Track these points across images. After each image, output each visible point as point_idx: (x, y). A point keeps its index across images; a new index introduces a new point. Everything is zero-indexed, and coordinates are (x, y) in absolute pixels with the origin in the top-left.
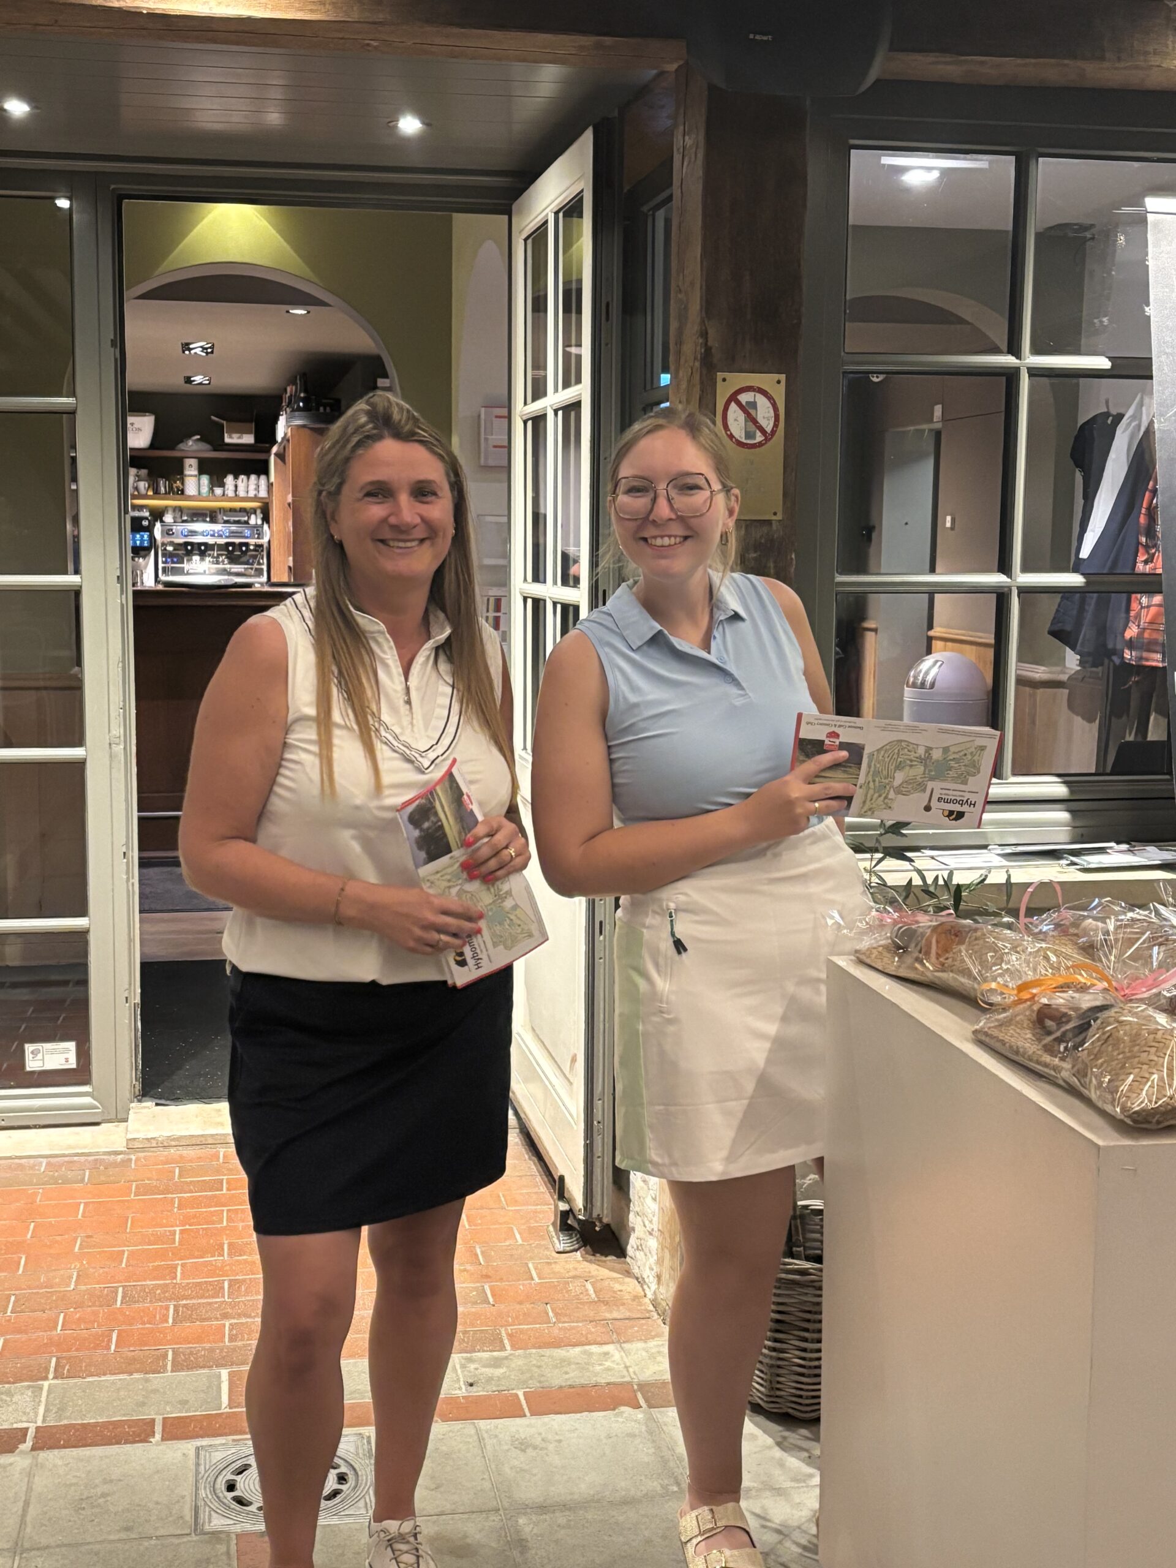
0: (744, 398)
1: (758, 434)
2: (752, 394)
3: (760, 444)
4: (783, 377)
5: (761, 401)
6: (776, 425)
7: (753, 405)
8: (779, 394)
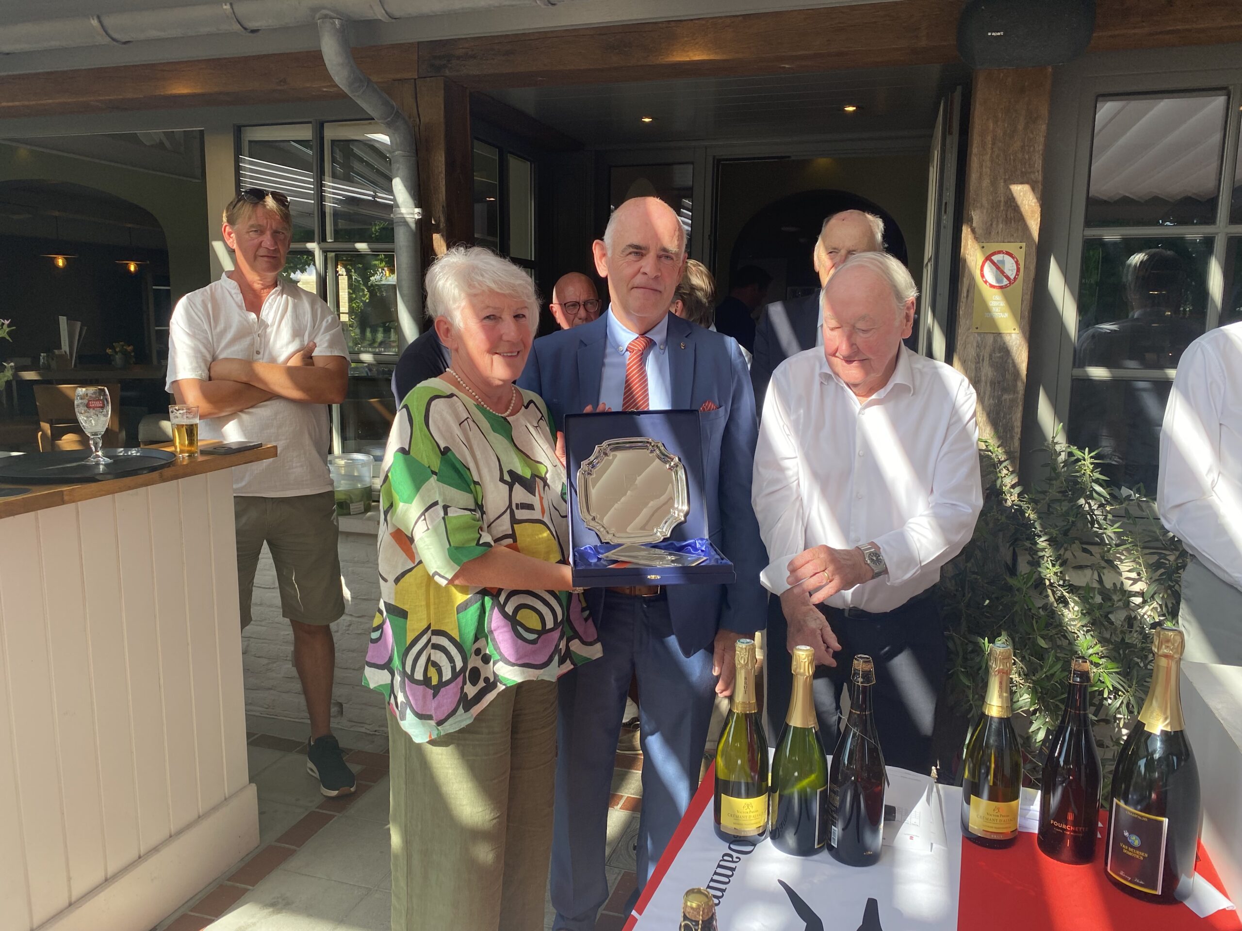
0: (995, 258)
1: (1005, 279)
2: (1001, 255)
3: (1006, 286)
4: (1024, 245)
5: (1007, 258)
6: (1017, 274)
7: (1003, 262)
8: (1021, 255)
